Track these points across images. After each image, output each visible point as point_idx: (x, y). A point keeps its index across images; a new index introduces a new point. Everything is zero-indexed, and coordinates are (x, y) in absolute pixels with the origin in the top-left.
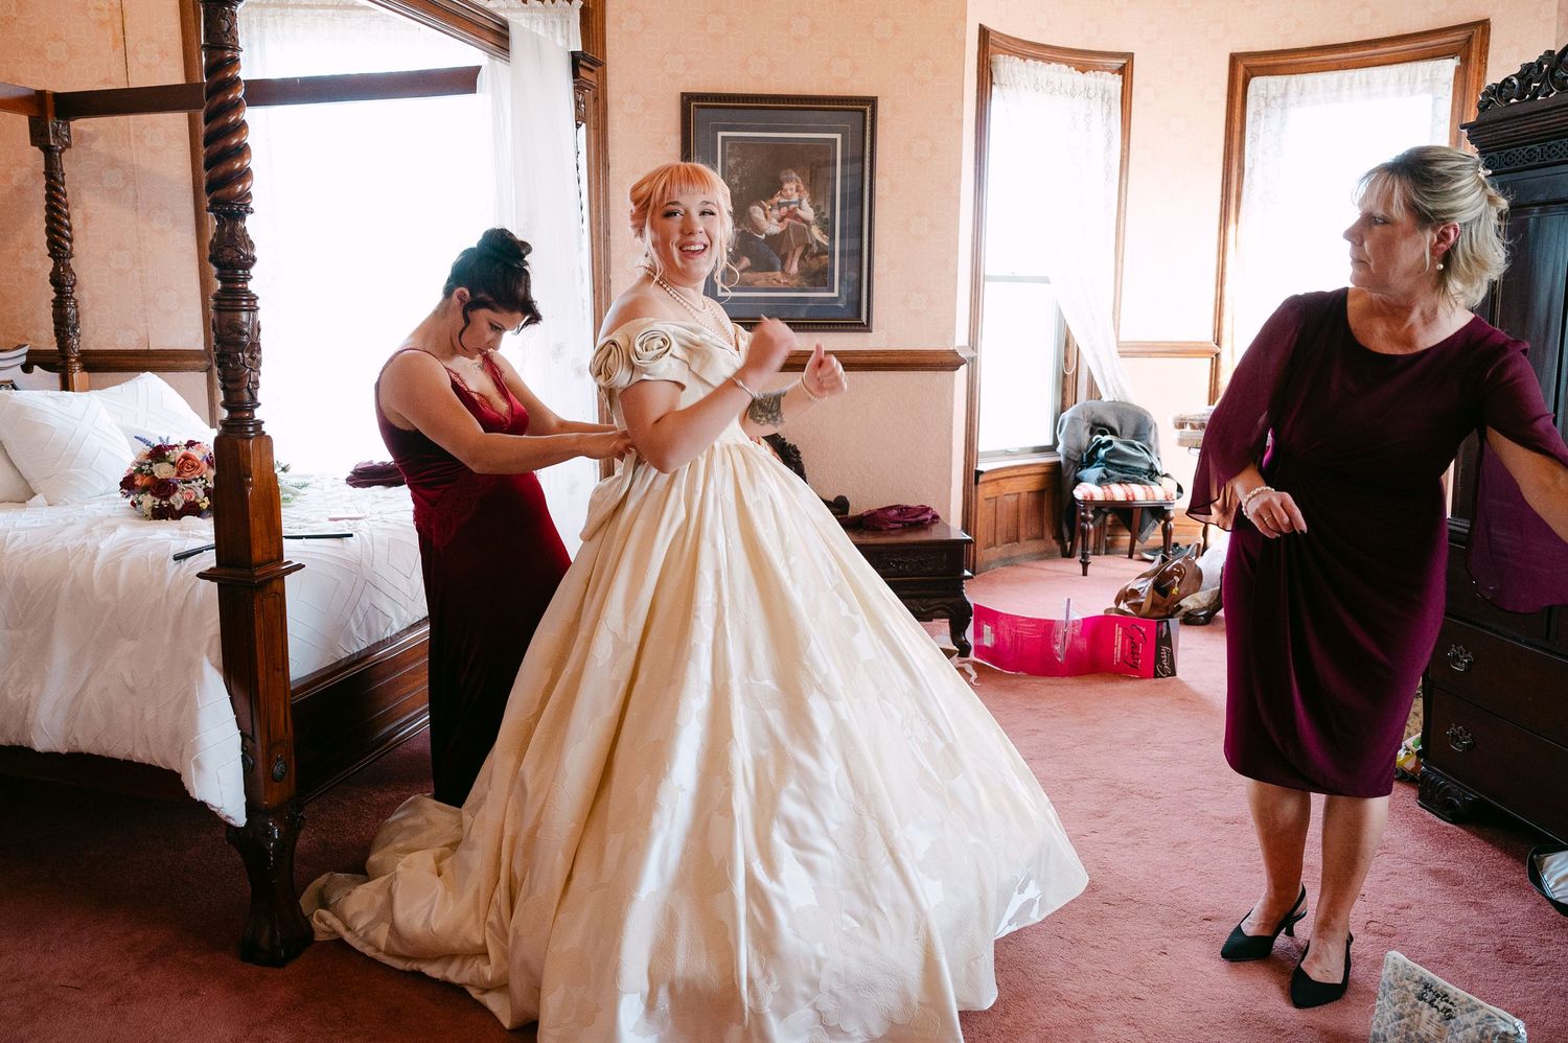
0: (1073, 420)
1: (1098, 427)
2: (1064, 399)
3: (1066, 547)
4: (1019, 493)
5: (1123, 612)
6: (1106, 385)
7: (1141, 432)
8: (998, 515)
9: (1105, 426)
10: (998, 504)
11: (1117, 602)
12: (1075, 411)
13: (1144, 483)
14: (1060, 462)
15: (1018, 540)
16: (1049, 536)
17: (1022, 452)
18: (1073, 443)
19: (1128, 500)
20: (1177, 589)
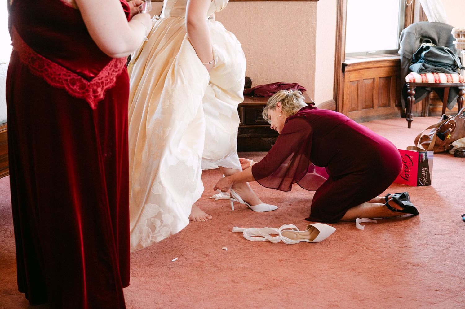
0: (409, 34)
1: (425, 38)
2: (406, 21)
3: (404, 110)
4: (374, 79)
5: (419, 149)
6: (430, 12)
7: (450, 42)
8: (359, 91)
9: (429, 37)
10: (359, 85)
11: (416, 142)
12: (411, 28)
13: (448, 72)
14: (400, 60)
15: (373, 107)
16: (393, 104)
17: (378, 53)
18: (408, 48)
19: (436, 83)
20: (450, 135)
